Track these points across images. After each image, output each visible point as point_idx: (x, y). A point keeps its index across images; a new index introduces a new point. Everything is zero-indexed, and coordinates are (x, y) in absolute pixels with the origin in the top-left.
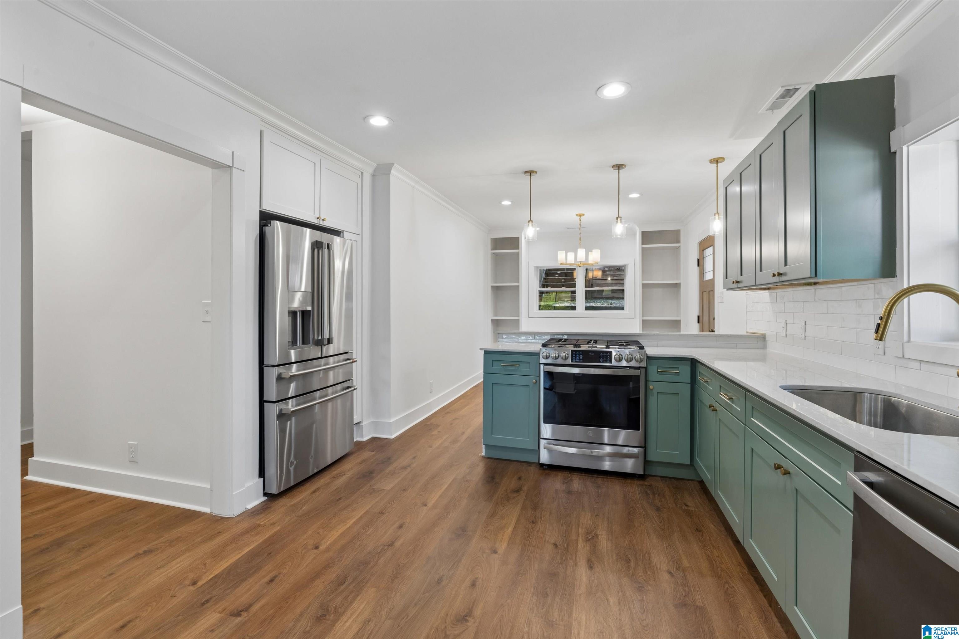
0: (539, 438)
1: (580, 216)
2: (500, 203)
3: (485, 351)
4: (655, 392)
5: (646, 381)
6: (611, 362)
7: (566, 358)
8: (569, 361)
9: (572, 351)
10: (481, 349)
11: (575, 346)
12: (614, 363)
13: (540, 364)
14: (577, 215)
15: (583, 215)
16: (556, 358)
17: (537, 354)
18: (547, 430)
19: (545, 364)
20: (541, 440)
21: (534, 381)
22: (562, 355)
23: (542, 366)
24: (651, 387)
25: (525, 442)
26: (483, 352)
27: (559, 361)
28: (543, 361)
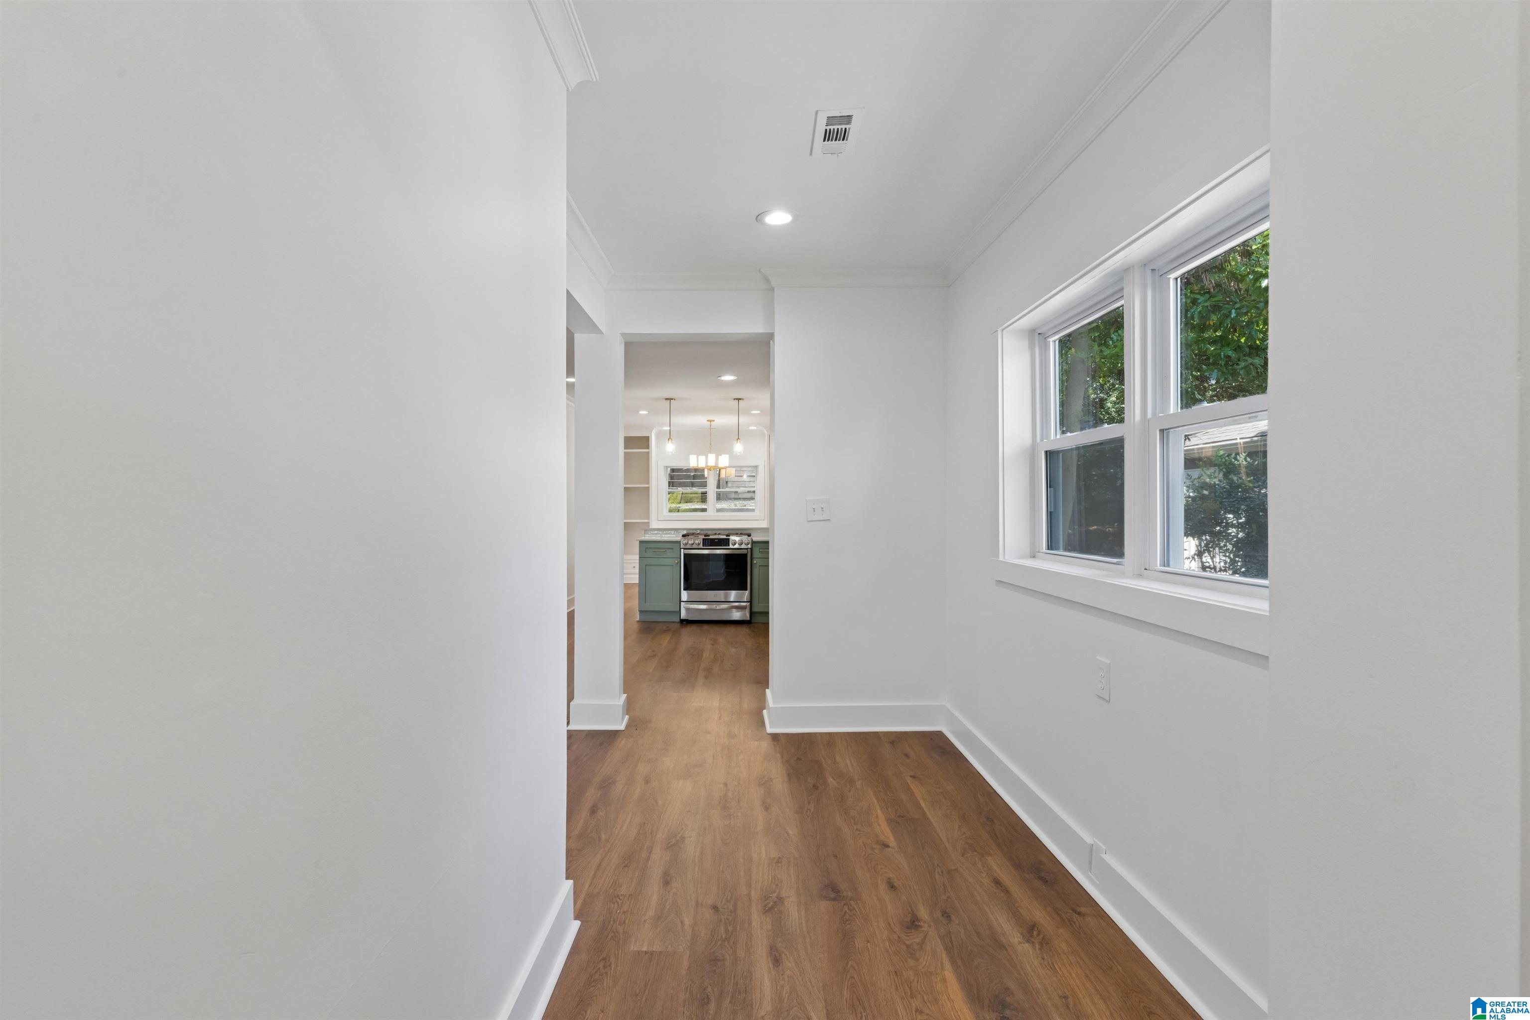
0: (680, 601)
1: (711, 422)
2: (638, 412)
3: (640, 541)
4: (758, 566)
5: (752, 558)
6: (729, 546)
7: (699, 544)
8: (701, 546)
9: (703, 539)
10: (637, 540)
11: (705, 536)
12: (731, 546)
13: (681, 549)
14: (708, 421)
15: (714, 421)
16: (692, 544)
17: (679, 542)
18: (685, 595)
19: (684, 549)
20: (682, 603)
21: (677, 562)
22: (697, 542)
23: (682, 550)
24: (755, 562)
25: (670, 606)
26: (638, 542)
27: (694, 546)
28: (682, 546)
